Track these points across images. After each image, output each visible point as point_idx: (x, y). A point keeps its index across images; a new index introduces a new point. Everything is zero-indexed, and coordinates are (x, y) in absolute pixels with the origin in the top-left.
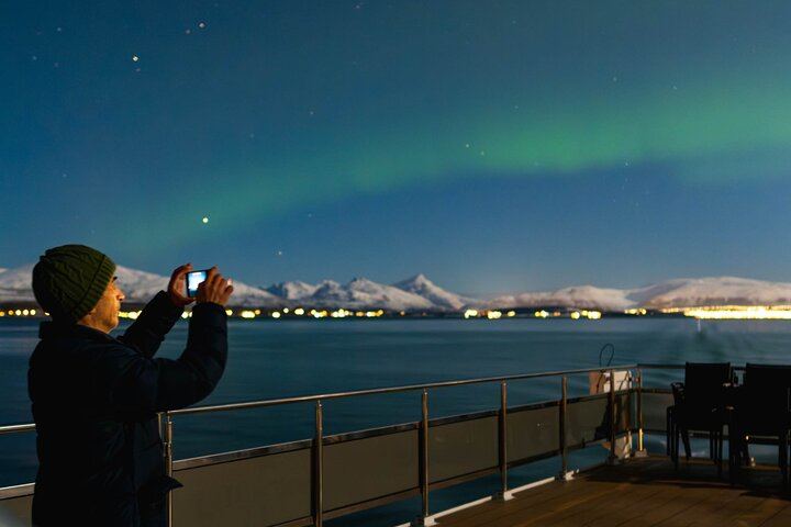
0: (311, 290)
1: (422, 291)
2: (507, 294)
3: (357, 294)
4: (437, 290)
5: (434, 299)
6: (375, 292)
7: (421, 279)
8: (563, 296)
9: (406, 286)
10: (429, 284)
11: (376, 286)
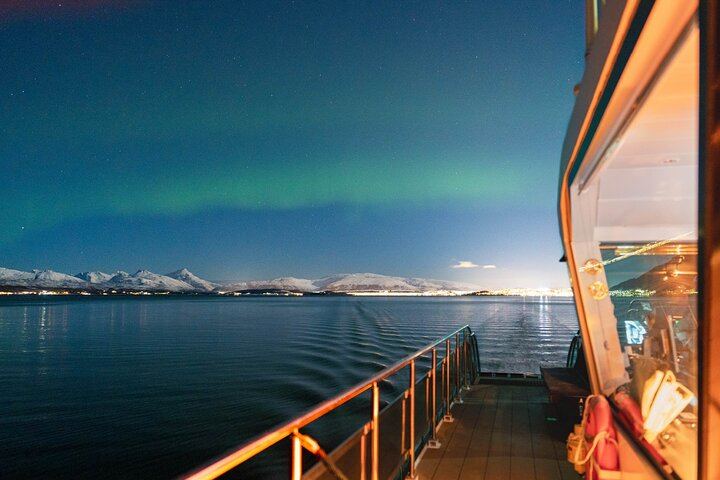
0: (108, 277)
1: (186, 279)
2: (242, 282)
3: (144, 281)
4: (195, 279)
5: (193, 284)
6: (154, 279)
7: (185, 271)
8: (277, 283)
9: (174, 275)
10: (190, 274)
11: (154, 275)
